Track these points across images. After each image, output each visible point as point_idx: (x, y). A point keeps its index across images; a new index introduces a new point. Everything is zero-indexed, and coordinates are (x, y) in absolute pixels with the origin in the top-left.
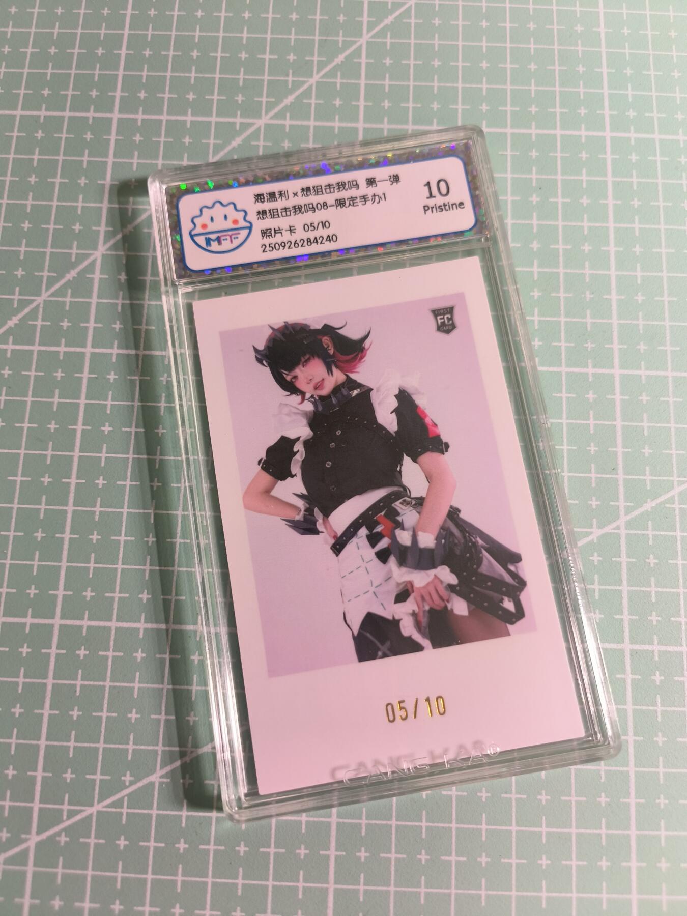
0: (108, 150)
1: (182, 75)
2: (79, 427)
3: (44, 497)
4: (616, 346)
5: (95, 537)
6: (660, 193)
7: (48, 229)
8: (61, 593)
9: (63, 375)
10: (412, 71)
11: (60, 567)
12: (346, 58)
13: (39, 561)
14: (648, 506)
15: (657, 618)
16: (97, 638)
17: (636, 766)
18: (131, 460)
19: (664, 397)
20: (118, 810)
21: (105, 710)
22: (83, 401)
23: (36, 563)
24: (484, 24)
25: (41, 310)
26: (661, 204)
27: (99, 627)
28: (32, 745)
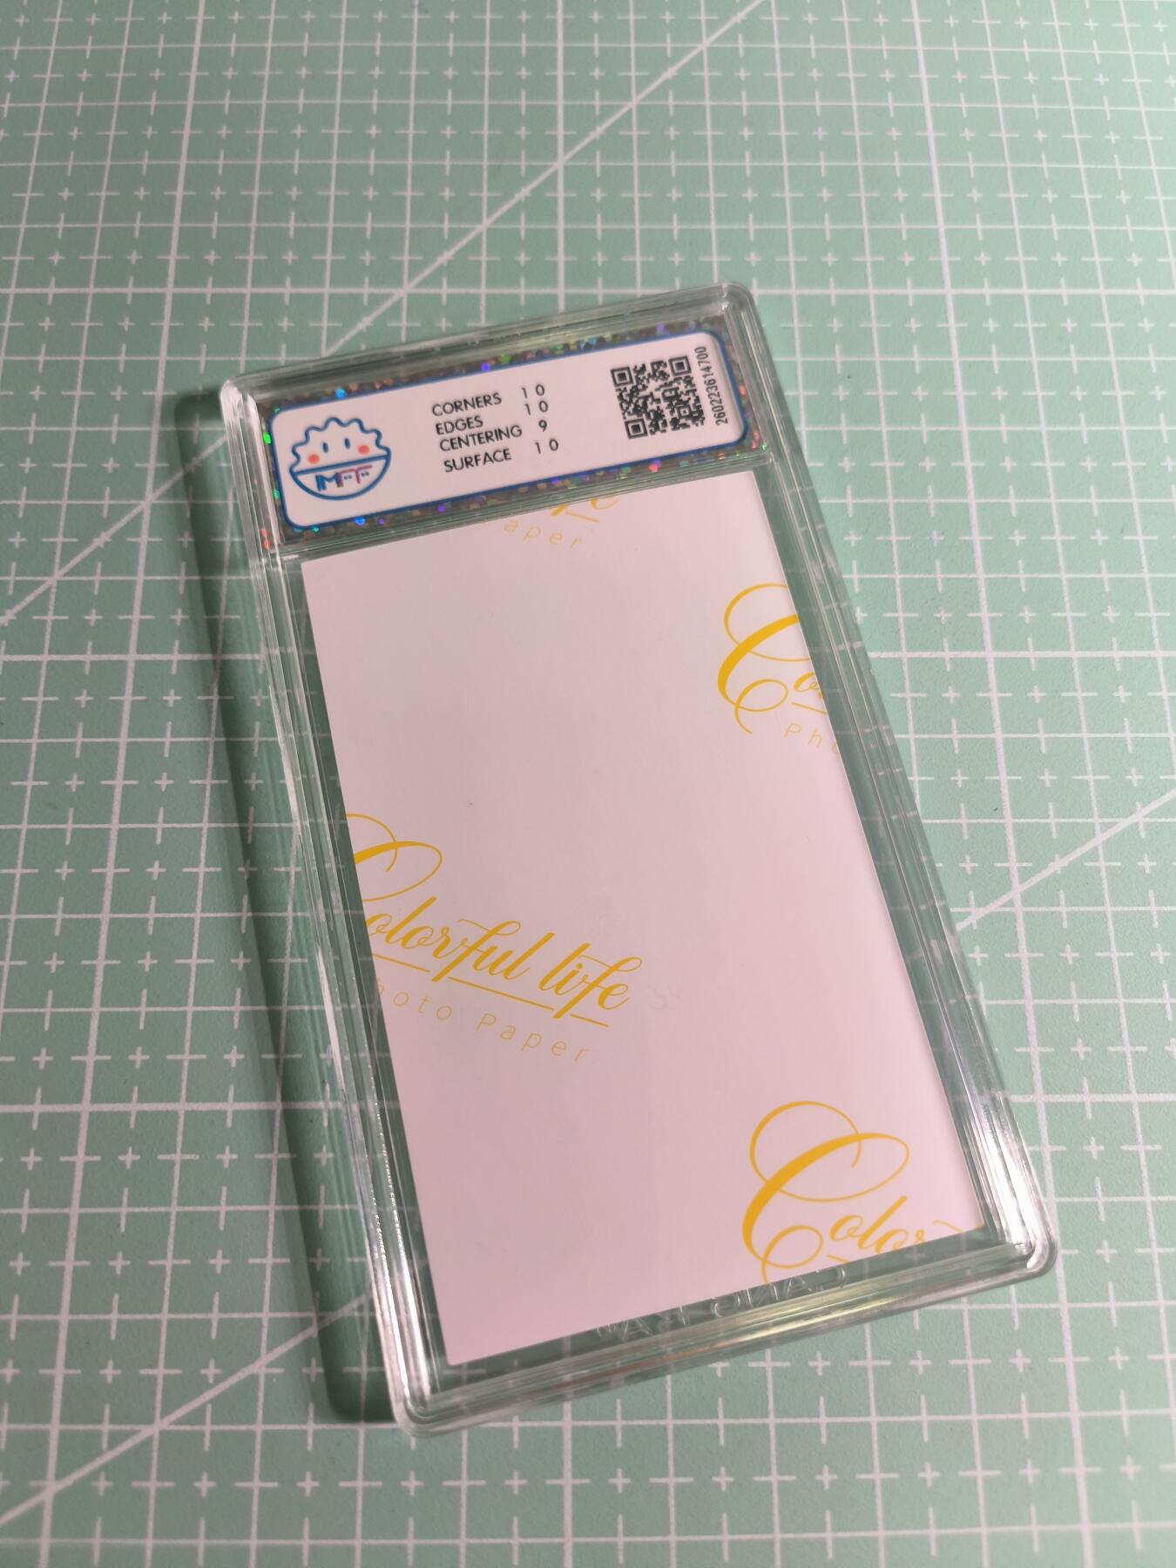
0: (158, 342)
1: (274, 225)
2: (119, 783)
3: (61, 900)
4: (985, 614)
5: (148, 962)
6: (1037, 377)
7: (63, 470)
8: (91, 1058)
9: (90, 698)
10: (637, 207)
11: (89, 1015)
12: (533, 191)
13: (53, 1006)
14: (1058, 865)
15: (1084, 1049)
16: (155, 1132)
17: (1070, 1300)
18: (205, 831)
19: (1068, 690)
20: (196, 1428)
21: (170, 1255)
22: (124, 739)
23: (48, 1010)
24: (746, 133)
25: (53, 597)
26: (1039, 393)
27: (158, 1113)
28: (45, 1322)
